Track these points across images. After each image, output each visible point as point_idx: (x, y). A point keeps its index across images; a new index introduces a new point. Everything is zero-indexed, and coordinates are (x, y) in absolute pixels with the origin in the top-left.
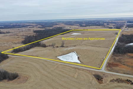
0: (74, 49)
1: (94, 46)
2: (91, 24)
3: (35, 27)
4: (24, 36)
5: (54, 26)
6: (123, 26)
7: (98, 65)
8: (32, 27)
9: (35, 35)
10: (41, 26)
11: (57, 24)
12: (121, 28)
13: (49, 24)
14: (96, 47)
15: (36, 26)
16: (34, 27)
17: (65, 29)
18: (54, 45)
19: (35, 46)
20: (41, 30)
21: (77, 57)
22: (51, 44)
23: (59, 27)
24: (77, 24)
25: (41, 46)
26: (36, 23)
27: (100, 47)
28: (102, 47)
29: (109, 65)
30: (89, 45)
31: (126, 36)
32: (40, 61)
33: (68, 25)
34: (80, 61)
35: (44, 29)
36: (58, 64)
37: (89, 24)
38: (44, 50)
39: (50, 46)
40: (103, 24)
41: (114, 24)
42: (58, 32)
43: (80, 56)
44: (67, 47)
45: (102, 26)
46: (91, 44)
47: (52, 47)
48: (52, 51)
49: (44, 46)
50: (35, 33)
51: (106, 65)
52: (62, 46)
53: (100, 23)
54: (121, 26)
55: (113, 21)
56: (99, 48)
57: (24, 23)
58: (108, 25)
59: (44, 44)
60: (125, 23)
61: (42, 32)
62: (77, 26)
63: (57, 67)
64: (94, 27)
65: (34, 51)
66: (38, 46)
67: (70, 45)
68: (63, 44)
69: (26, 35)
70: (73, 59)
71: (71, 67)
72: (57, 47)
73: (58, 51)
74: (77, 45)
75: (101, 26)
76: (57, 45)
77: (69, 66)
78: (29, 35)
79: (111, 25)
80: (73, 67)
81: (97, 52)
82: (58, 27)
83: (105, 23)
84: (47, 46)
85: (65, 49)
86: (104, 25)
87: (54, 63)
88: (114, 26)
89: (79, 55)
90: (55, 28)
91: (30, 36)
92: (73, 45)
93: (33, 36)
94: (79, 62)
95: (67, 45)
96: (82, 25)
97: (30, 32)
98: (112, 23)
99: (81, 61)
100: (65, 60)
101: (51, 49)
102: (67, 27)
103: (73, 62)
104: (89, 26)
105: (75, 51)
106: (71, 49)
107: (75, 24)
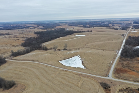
0: (77, 52)
1: (99, 49)
2: (95, 24)
3: (37, 28)
4: (24, 38)
5: (57, 27)
6: (129, 27)
7: (105, 70)
8: (33, 28)
9: (35, 37)
10: (42, 27)
11: (59, 25)
12: (127, 29)
13: (52, 25)
14: (101, 50)
15: (37, 27)
16: (35, 28)
17: (67, 31)
18: (56, 48)
19: (36, 49)
20: (43, 32)
21: (81, 61)
22: (53, 47)
23: (62, 29)
24: (80, 25)
25: (42, 49)
26: (37, 24)
27: (105, 50)
28: (108, 50)
29: (116, 71)
30: (94, 48)
31: (134, 38)
32: (40, 66)
33: (72, 26)
34: (85, 67)
35: (45, 31)
36: (60, 70)
37: (94, 25)
38: (45, 54)
39: (51, 49)
40: (108, 24)
41: (120, 25)
42: (60, 33)
43: (84, 61)
44: (70, 50)
45: (107, 27)
46: (96, 47)
47: (54, 50)
48: (53, 54)
49: (46, 49)
50: (36, 35)
51: (114, 71)
52: (65, 49)
53: (105, 24)
54: (127, 27)
55: (119, 22)
56: (105, 51)
57: (24, 24)
58: (113, 25)
59: (45, 47)
60: (131, 23)
61: (44, 34)
62: (81, 27)
63: (59, 73)
64: (99, 28)
65: (34, 55)
66: (39, 49)
67: (73, 48)
68: (66, 47)
69: (26, 36)
70: (77, 64)
71: (74, 73)
72: (60, 50)
73: (60, 55)
74: (81, 48)
75: (106, 27)
76: (59, 48)
77: (72, 72)
78: (29, 37)
79: (117, 26)
80: (76, 73)
81: (103, 56)
82: (60, 28)
83: (110, 23)
84: (49, 49)
85: (68, 52)
86: (110, 26)
87: (55, 68)
88: (120, 26)
89: (83, 59)
90: (57, 29)
91: (31, 38)
92: (76, 47)
93: (34, 38)
94: (83, 67)
95: (70, 48)
96: (85, 26)
97: (31, 34)
98: (117, 23)
99: (86, 66)
100: (68, 65)
101: (52, 52)
102: (71, 29)
103: (76, 67)
104: (94, 27)
105: (79, 54)
106: (75, 53)
107: (79, 25)
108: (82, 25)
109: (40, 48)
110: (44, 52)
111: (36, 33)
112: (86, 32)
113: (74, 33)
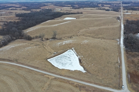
0: (70, 44)
1: (95, 37)
2: (84, 5)
3: (19, 9)
4: (2, 22)
5: (42, 8)
6: (120, 8)
7: (115, 76)
8: (14, 8)
9: (16, 21)
10: (26, 8)
11: (45, 5)
12: (119, 11)
13: (36, 5)
14: (99, 38)
15: (19, 7)
16: (17, 9)
17: (55, 12)
18: (43, 37)
19: (16, 39)
20: (26, 13)
22: (38, 35)
23: (48, 9)
24: (68, 5)
25: (24, 39)
26: (20, 3)
27: (103, 38)
28: (107, 39)
30: (89, 36)
33: (59, 6)
34: (85, 69)
35: (29, 12)
36: (51, 78)
37: (82, 5)
38: (29, 46)
39: (37, 37)
40: (97, 5)
41: (109, 6)
42: (47, 16)
43: (82, 58)
44: (60, 39)
45: (98, 8)
46: (92, 35)
47: (40, 39)
48: (40, 46)
49: (29, 39)
50: (18, 18)
51: (127, 76)
52: (54, 38)
53: (94, 4)
54: (118, 9)
55: (108, 2)
56: (103, 40)
57: (5, 4)
58: (103, 6)
59: (29, 36)
61: (27, 17)
62: (69, 8)
63: (50, 85)
64: (89, 8)
65: (13, 48)
66: (21, 39)
67: (64, 36)
68: (55, 35)
69: (5, 20)
70: (73, 64)
71: (72, 84)
72: (47, 39)
73: (49, 47)
74: (74, 36)
75: (96, 8)
76: (46, 37)
77: (68, 82)
78: (9, 21)
79: (106, 7)
80: (75, 84)
81: (104, 49)
82: (46, 9)
83: (100, 3)
84: (33, 38)
85: (59, 43)
86: (100, 7)
87: (43, 75)
88: (110, 7)
89: (80, 55)
90: (43, 10)
91: (11, 22)
92: (68, 35)
93: (15, 23)
95: (61, 37)
96: (74, 7)
97: (11, 16)
98: (106, 4)
99: (86, 67)
100: (60, 67)
101: (38, 43)
102: (58, 10)
103: (73, 70)
104: (83, 7)
105: (73, 47)
106: (67, 44)
107: (66, 5)
108: (70, 6)
109: (21, 36)
110: (27, 43)
111: (17, 15)
112: (76, 14)
113: (63, 15)
